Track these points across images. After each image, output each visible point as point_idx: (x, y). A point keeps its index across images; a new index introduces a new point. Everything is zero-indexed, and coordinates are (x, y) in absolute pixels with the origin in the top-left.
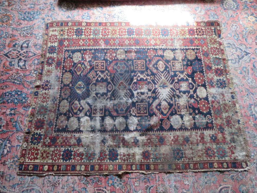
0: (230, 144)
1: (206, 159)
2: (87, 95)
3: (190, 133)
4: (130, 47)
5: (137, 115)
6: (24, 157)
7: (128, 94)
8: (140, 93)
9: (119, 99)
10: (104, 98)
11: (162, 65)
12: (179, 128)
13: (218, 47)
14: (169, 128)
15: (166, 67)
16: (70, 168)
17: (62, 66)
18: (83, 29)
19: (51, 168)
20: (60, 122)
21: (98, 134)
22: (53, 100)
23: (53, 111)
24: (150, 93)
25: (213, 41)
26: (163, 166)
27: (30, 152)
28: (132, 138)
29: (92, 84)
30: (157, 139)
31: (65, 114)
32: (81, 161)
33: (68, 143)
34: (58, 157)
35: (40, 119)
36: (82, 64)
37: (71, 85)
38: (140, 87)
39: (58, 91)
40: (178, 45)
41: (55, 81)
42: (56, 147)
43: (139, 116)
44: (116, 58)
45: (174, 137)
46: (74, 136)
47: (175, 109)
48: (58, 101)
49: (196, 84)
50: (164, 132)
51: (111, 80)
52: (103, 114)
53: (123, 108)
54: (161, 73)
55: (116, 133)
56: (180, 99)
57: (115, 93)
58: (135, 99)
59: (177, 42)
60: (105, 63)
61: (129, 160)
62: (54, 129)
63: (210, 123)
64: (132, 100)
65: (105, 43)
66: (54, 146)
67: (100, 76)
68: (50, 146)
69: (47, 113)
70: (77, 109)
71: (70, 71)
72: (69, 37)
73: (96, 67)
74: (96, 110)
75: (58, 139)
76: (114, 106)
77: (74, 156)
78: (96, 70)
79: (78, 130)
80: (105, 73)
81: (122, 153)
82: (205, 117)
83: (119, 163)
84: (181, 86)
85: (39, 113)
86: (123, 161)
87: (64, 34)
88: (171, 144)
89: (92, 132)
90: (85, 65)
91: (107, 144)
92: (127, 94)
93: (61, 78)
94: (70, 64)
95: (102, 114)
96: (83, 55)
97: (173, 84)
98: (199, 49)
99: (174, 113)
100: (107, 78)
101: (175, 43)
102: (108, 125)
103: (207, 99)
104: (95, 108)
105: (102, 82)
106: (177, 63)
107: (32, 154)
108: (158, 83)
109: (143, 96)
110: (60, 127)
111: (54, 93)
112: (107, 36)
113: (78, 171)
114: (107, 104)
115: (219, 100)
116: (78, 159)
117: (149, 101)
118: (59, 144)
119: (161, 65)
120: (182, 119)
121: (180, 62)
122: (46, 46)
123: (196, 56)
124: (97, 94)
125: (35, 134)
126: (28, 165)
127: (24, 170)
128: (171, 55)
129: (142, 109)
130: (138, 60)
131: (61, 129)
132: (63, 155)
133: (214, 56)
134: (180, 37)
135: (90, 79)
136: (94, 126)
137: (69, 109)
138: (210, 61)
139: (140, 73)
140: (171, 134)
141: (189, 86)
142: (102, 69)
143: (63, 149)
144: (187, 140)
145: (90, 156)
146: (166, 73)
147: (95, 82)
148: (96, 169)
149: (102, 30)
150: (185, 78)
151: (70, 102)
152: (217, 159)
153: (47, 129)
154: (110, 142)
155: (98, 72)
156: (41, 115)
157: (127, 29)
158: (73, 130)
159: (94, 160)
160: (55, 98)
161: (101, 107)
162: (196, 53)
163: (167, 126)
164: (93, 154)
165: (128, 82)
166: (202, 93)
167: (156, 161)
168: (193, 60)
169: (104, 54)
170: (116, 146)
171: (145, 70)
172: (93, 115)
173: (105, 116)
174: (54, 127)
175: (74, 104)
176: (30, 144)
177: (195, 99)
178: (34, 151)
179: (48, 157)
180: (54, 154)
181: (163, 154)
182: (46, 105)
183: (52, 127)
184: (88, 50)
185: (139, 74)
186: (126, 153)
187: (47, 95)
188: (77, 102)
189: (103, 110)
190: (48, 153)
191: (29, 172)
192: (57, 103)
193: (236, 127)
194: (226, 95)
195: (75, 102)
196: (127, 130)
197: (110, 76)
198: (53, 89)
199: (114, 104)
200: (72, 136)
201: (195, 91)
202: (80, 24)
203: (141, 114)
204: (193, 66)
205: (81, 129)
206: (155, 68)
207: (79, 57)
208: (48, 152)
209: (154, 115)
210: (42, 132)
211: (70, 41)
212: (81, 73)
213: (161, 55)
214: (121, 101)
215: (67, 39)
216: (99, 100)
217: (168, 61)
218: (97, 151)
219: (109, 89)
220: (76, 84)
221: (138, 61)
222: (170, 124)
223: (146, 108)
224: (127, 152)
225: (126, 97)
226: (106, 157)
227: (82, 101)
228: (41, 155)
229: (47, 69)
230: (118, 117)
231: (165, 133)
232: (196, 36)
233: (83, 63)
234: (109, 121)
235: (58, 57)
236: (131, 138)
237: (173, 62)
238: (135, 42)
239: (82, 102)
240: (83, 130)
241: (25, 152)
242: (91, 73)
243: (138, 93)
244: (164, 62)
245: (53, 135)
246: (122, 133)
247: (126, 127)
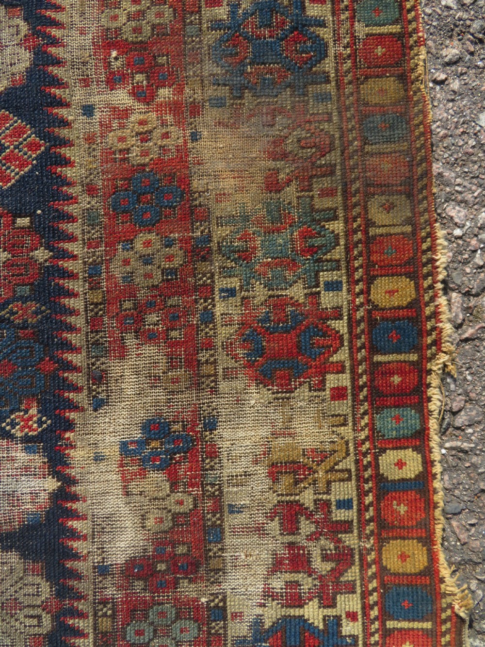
12: (24, 28)
14: (32, 122)
26: (384, 188)
28: (134, 487)
30: (139, 245)
45: (113, 81)
50: (69, 173)
61: (340, 515)
81: (278, 584)
86: (353, 574)
88: (175, 108)
140: (88, 110)
163: (10, 143)
167: (338, 253)
181: (273, 185)
196: (50, 538)
224: (260, 530)
231: (81, 165)
236: (127, 494)
246: (82, 586)
247: (25, 553)
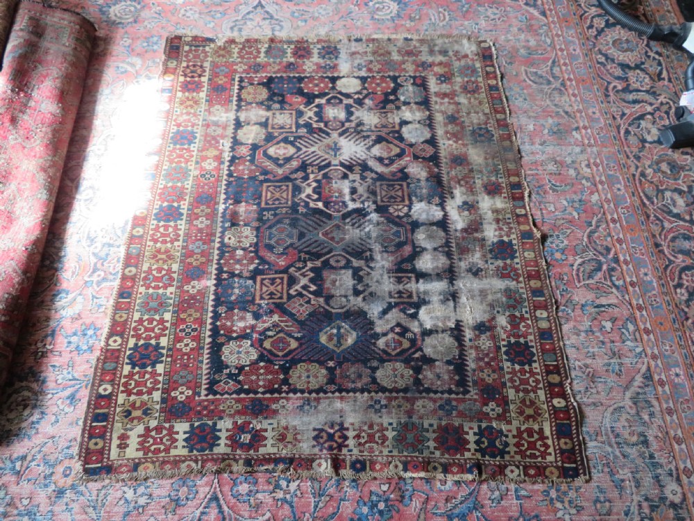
0: (451, 58)
1: (484, 94)
2: (358, 318)
3: (438, 112)
4: (220, 215)
5: (407, 202)
6: (545, 468)
7: (354, 221)
8: (354, 196)
9: (369, 241)
10: (369, 274)
11: (279, 149)
12: (428, 130)
13: (241, 46)
14: (432, 146)
15: (286, 140)
16: (548, 344)
17: (268, 395)
18: (136, 345)
19: (556, 390)
20: (439, 383)
21: (461, 285)
22: (376, 410)
23: (409, 406)
24: (351, 177)
25: (222, 52)
27: (528, 453)
29: (329, 305)
30: (457, 168)
31: (418, 370)
32: (528, 319)
33: (491, 355)
34: (528, 375)
35: (435, 440)
36: (263, 337)
37: (331, 364)
38: (337, 194)
39: (350, 397)
40: (224, 115)
41: (318, 412)
42: (504, 385)
43: (410, 200)
44: (252, 249)
45: (449, 139)
46: (470, 340)
47: (389, 133)
48: (380, 394)
49: (331, 92)
50: (441, 155)
51: (318, 259)
52: (410, 275)
53: (392, 231)
54: (302, 152)
55: (454, 245)
56: (365, 122)
57: (353, 249)
58: (369, 206)
59: (215, 116)
60: (264, 277)
61: (508, 221)
62: (460, 396)
63: (414, 80)
64: (371, 212)
65: (199, 278)
66: (505, 390)
67: (305, 287)
68: (504, 402)
69: (417, 421)
70: (401, 339)
71: (285, 370)
72: (160, 386)
73: (276, 297)
74: (399, 292)
75: (483, 380)
76: (387, 252)
77: (519, 337)
78: (285, 296)
79: (456, 332)
80: (297, 274)
81: (497, 233)
82: (403, 86)
83: (518, 237)
84: (335, 118)
85: (420, 446)
86: (513, 230)
87: (143, 404)
88: (463, 144)
89: (457, 300)
90: (268, 329)
91: (481, 264)
92: (356, 223)
93: (306, 395)
94: (262, 371)
95: (409, 278)
96: (234, 335)
97: (331, 132)
98: (241, 77)
99: (396, 135)
100: (312, 270)
101: (218, 121)
102: (435, 265)
103: (363, 80)
104: (396, 296)
105: (322, 280)
106: (276, 121)
107: (532, 446)
108: (326, 159)
109: (361, 190)
110: (451, 379)
111: (355, 411)
112: (175, 272)
113: (551, 324)
114: (383, 267)
115: (365, 61)
116: (524, 327)
117: (372, 178)
118: (496, 376)
119: (278, 151)
120: (410, 122)
121: (274, 114)
122: (184, 461)
123: (259, 84)
124: (357, 293)
125: (480, 447)
126: (562, 452)
127: (575, 462)
128: (252, 130)
129: (393, 193)
130: (260, 197)
131: (457, 378)
132: (522, 364)
133: (262, 55)
134: (203, 110)
135: (314, 311)
136: (440, 294)
137: (402, 361)
138: (274, 63)
139: (299, 193)
140: (444, 144)
141: (334, 105)
142: (282, 283)
143: (507, 365)
144: (452, 119)
145: (512, 300)
146: (301, 142)
147: (321, 300)
148: (539, 284)
149: (148, 288)
150: (316, 109)
151: (382, 361)
152: (480, 79)
153: (461, 414)
154: (476, 258)
155: (292, 292)
156: (423, 441)
157: (159, 222)
158: (456, 344)
159: (521, 291)
160: (371, 406)
161: (391, 280)
162: (252, 84)
163: (427, 150)
164: (508, 292)
165: (322, 221)
166: (349, 85)
167: (501, 171)
168: (269, 92)
169: (236, 280)
170: (483, 246)
171: (290, 184)
172: (415, 299)
173: (414, 270)
174: (453, 396)
175: (386, 349)
176: (507, 457)
177: (365, 97)
178: (523, 442)
179: (532, 403)
180: (521, 387)
181: (486, 159)
182: (393, 430)
183: (454, 403)
184: (218, 323)
185: (303, 196)
186: (494, 226)
187: (361, 430)
188: (381, 343)
189: (400, 275)
190: (523, 401)
191: (577, 448)
192: (386, 398)
193: (418, 45)
194: (353, 49)
195: (381, 348)
196: (443, 224)
197: (305, 261)
198: (341, 417)
199: (383, 251)
200: (471, 347)
201: (348, 96)
202: (110, 356)
203: (403, 195)
204: (285, 93)
205: (453, 326)
206: (285, 163)
207: (240, 346)
208: (520, 403)
209: (406, 170)
210: (471, 428)
211: (175, 382)
212: (293, 337)
213: (251, 150)
214: (374, 235)
215: (165, 391)
216: (373, 287)
217: (269, 138)
218: (500, 284)
219: (343, 263)
220: (327, 347)
221: (263, 199)
222: (422, 143)
223: (389, 185)
224: (491, 223)
225: (363, 226)
226: (510, 266)
227: (378, 330)
228: (531, 420)
229: (273, 446)
230: (415, 242)
231: (443, 153)
232: (205, 79)
233: (263, 333)
234: (426, 263)
235: (232, 412)
236: (460, 215)
237: (273, 128)
238: (203, 205)
239: (379, 328)
240: (453, 321)
241: (531, 467)
242: (294, 311)
243: (353, 200)
244: (270, 144)
245: (475, 397)
246: (451, 233)
247: (437, 226)
